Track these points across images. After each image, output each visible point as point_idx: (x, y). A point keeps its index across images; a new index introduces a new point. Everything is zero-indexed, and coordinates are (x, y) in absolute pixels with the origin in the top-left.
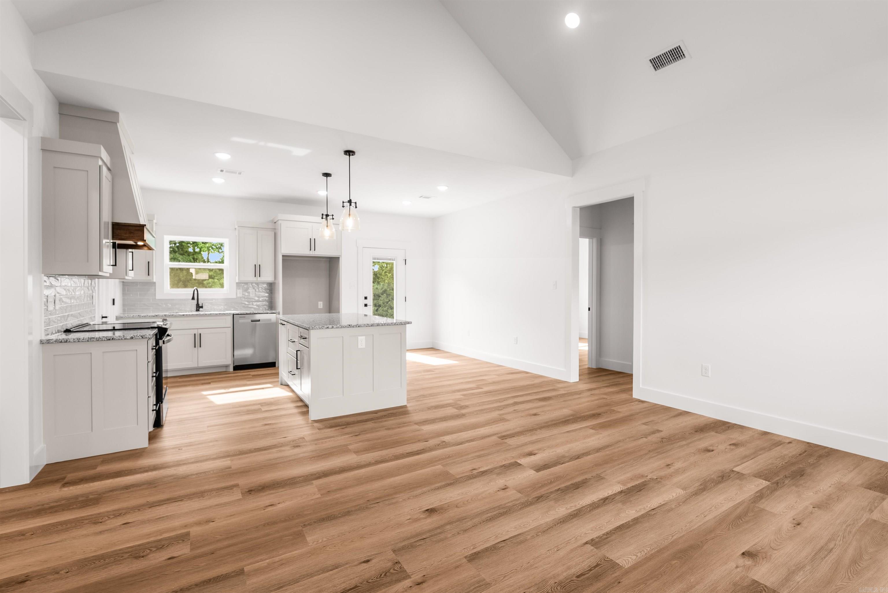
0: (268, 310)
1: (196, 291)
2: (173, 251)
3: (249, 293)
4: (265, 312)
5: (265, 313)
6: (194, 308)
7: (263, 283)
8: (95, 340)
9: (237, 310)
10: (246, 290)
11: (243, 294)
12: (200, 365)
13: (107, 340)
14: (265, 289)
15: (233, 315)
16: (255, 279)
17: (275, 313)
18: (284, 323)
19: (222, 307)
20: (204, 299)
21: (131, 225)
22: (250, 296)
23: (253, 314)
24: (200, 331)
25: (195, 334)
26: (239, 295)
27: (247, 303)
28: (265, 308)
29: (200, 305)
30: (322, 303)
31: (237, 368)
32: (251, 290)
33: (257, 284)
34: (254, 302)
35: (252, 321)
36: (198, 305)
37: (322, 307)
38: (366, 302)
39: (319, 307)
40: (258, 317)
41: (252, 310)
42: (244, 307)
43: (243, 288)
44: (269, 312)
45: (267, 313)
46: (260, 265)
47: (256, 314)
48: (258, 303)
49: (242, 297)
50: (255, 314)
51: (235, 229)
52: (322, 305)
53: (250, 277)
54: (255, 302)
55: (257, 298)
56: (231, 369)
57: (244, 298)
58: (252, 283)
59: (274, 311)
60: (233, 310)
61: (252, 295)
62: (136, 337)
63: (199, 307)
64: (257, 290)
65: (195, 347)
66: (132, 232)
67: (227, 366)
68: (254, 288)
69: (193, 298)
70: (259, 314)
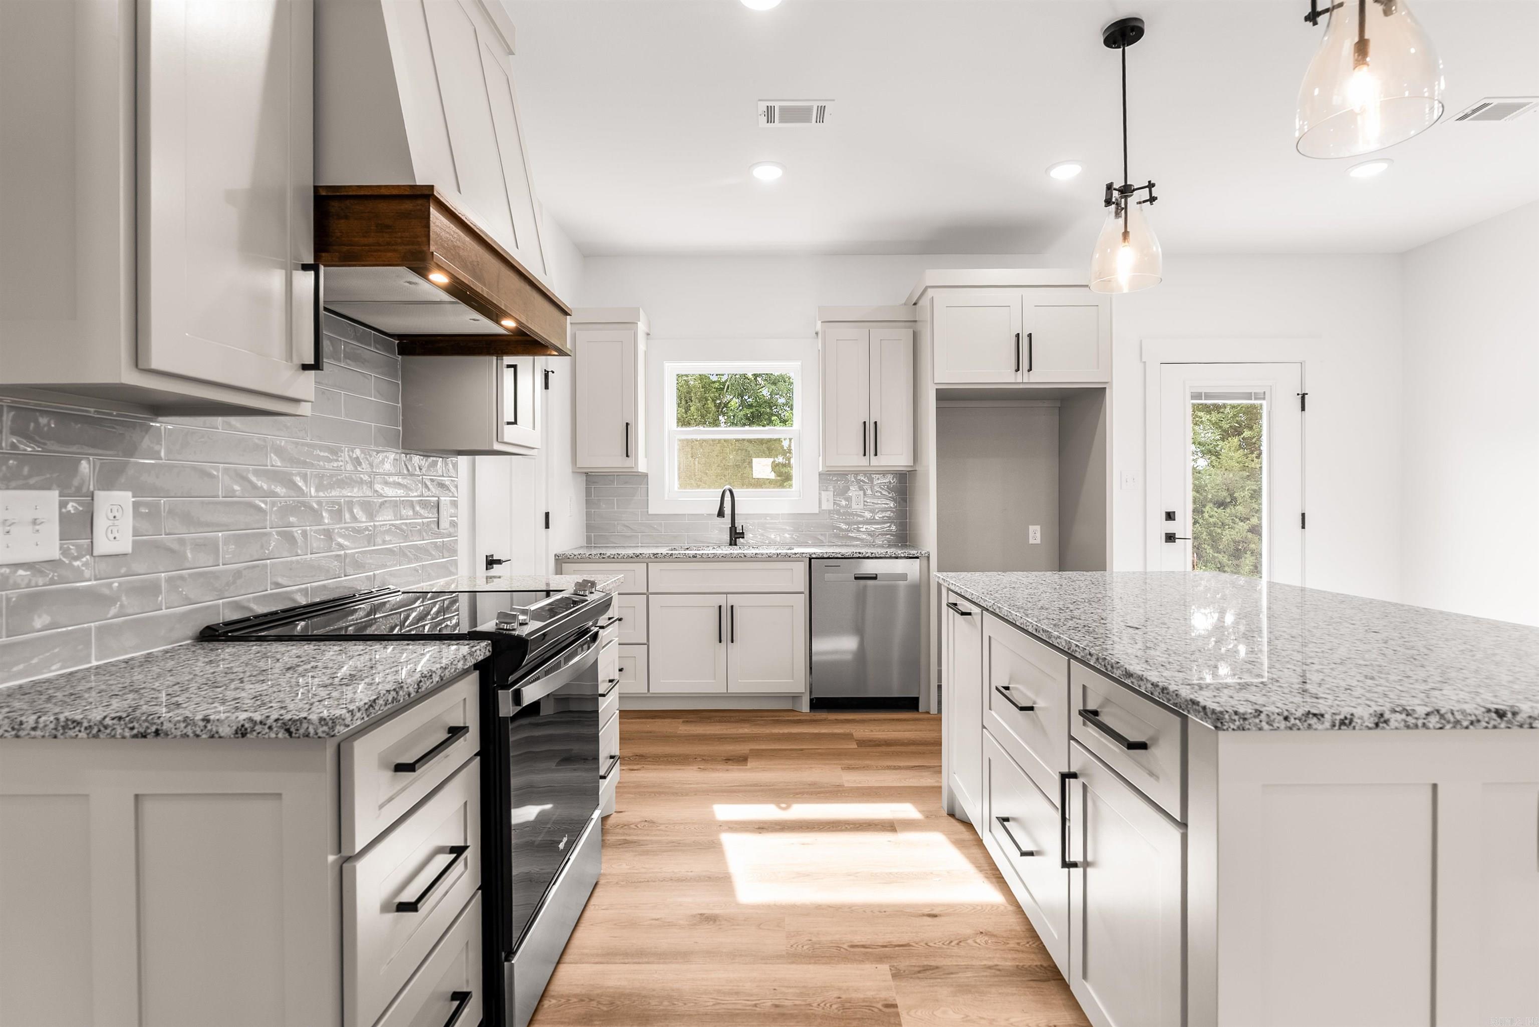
0: (896, 546)
1: (728, 494)
2: (685, 398)
3: (849, 499)
4: (891, 551)
5: (891, 557)
6: (726, 537)
7: (884, 473)
8: (83, 735)
9: (821, 544)
10: (842, 492)
11: (834, 503)
12: (733, 689)
13: (135, 736)
14: (890, 489)
15: (810, 559)
16: (863, 462)
17: (917, 558)
18: (965, 606)
19: (787, 536)
20: (748, 516)
21: (384, 192)
22: (851, 507)
23: (859, 558)
24: (733, 600)
25: (720, 607)
26: (827, 506)
27: (844, 526)
28: (889, 542)
29: (739, 530)
30: (1038, 528)
31: (819, 704)
32: (854, 492)
33: (869, 474)
34: (860, 523)
35: (856, 578)
36: (733, 528)
37: (1038, 541)
38: (1171, 527)
39: (1031, 541)
40: (869, 567)
41: (857, 546)
42: (837, 536)
43: (834, 487)
44: (899, 552)
45: (897, 558)
46: (876, 423)
47: (868, 558)
48: (872, 528)
49: (834, 510)
50: (864, 558)
51: (817, 333)
52: (1038, 535)
53: (853, 458)
54: (864, 523)
55: (868, 515)
56: (805, 707)
57: (838, 512)
58: (856, 474)
59: (913, 552)
60: (814, 546)
61: (856, 507)
62: (258, 728)
63: (736, 535)
64: (869, 492)
65: (720, 642)
66: (388, 227)
67: (795, 697)
68: (861, 488)
69: (721, 514)
70: (876, 558)
